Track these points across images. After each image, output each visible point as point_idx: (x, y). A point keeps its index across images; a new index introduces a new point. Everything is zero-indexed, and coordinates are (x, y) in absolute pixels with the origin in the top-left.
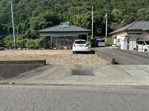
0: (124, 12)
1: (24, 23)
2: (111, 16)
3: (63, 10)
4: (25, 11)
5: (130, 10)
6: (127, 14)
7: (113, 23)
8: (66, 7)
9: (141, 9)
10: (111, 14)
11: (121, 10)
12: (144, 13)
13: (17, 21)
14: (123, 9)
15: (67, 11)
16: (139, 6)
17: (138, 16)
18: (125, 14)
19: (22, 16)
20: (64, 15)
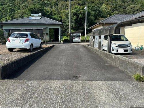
0: (114, 8)
1: (10, 17)
2: (99, 11)
3: (53, 4)
4: (14, 4)
5: (120, 6)
6: (117, 10)
7: (100, 18)
8: (56, 2)
9: (130, 6)
10: (100, 9)
11: (111, 6)
12: (133, 9)
13: (4, 15)
14: (113, 5)
15: (57, 6)
16: (129, 3)
17: (127, 12)
18: (115, 10)
19: (10, 10)
20: (53, 9)
